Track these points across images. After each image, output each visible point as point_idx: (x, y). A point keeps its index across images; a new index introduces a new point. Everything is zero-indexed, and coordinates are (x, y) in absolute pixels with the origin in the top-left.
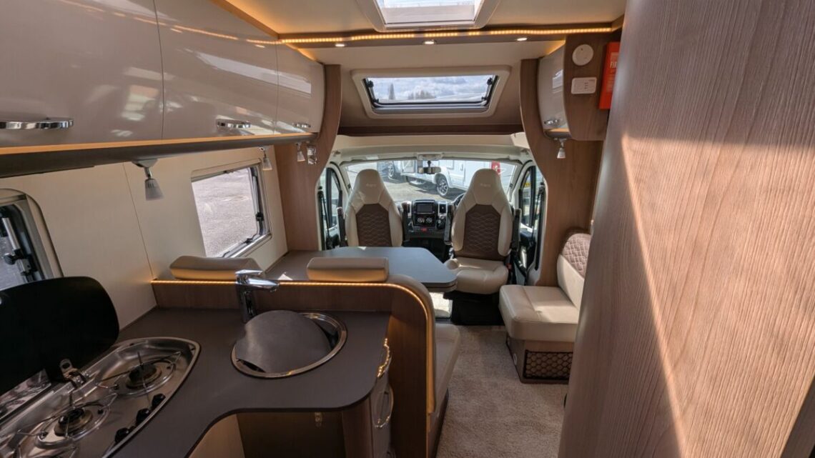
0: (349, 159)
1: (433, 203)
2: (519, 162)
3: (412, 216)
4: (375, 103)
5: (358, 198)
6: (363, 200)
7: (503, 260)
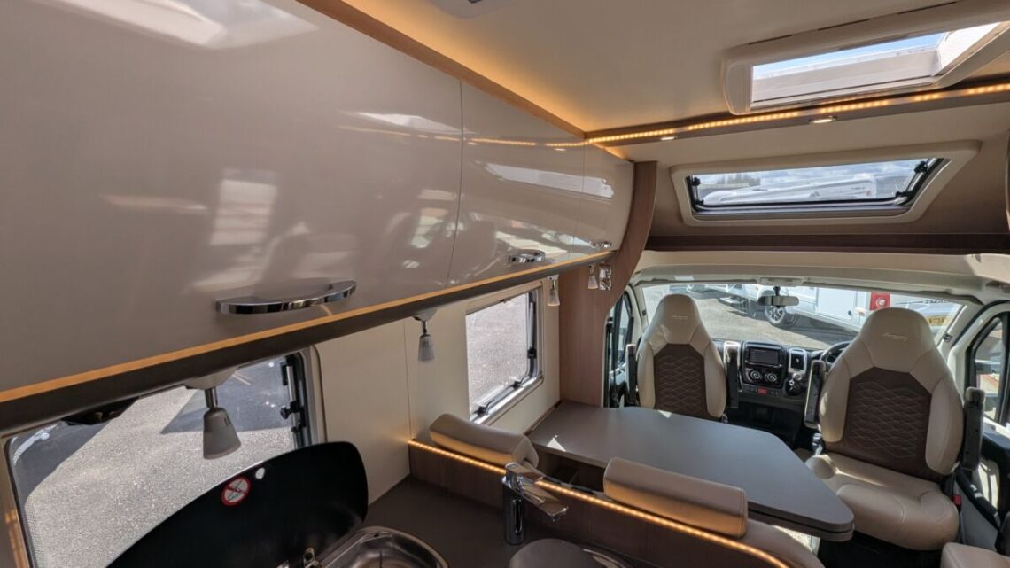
0: (650, 278)
1: (778, 351)
2: (974, 300)
5: (659, 333)
7: (942, 483)
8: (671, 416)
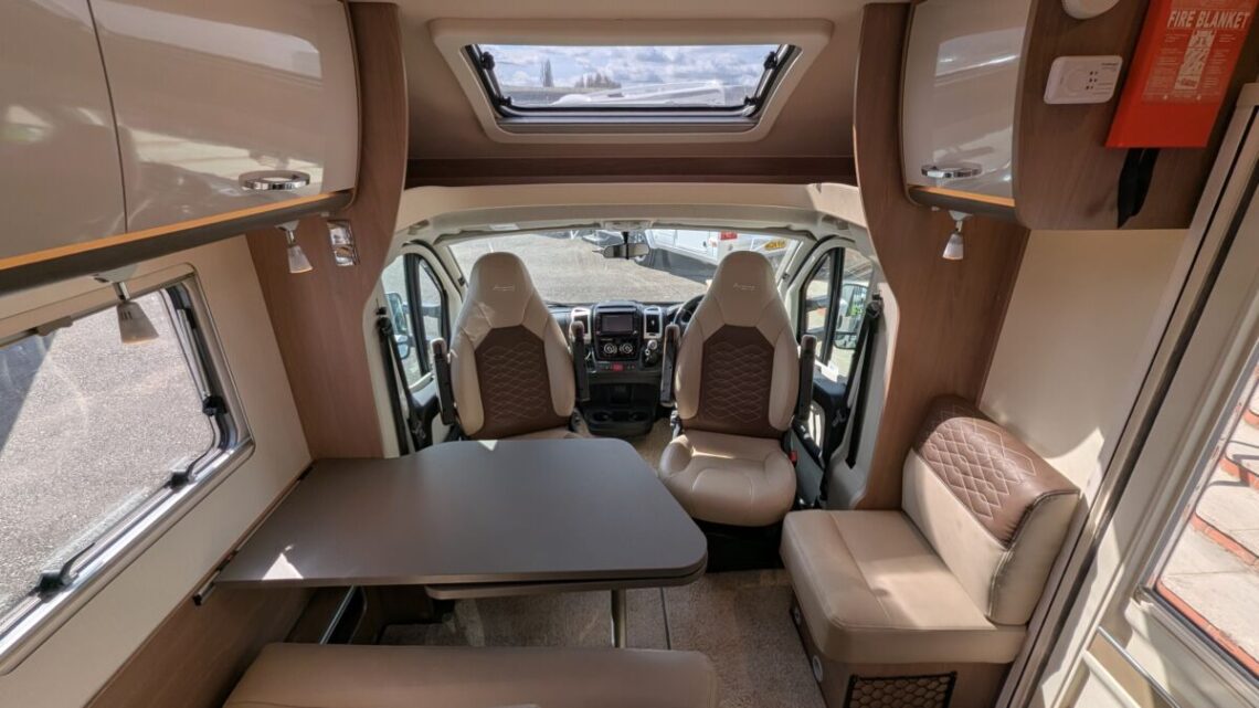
0: (455, 230)
1: (632, 313)
2: (809, 235)
3: (592, 340)
4: (504, 108)
5: (481, 316)
6: (489, 320)
7: (782, 438)
8: (497, 447)
